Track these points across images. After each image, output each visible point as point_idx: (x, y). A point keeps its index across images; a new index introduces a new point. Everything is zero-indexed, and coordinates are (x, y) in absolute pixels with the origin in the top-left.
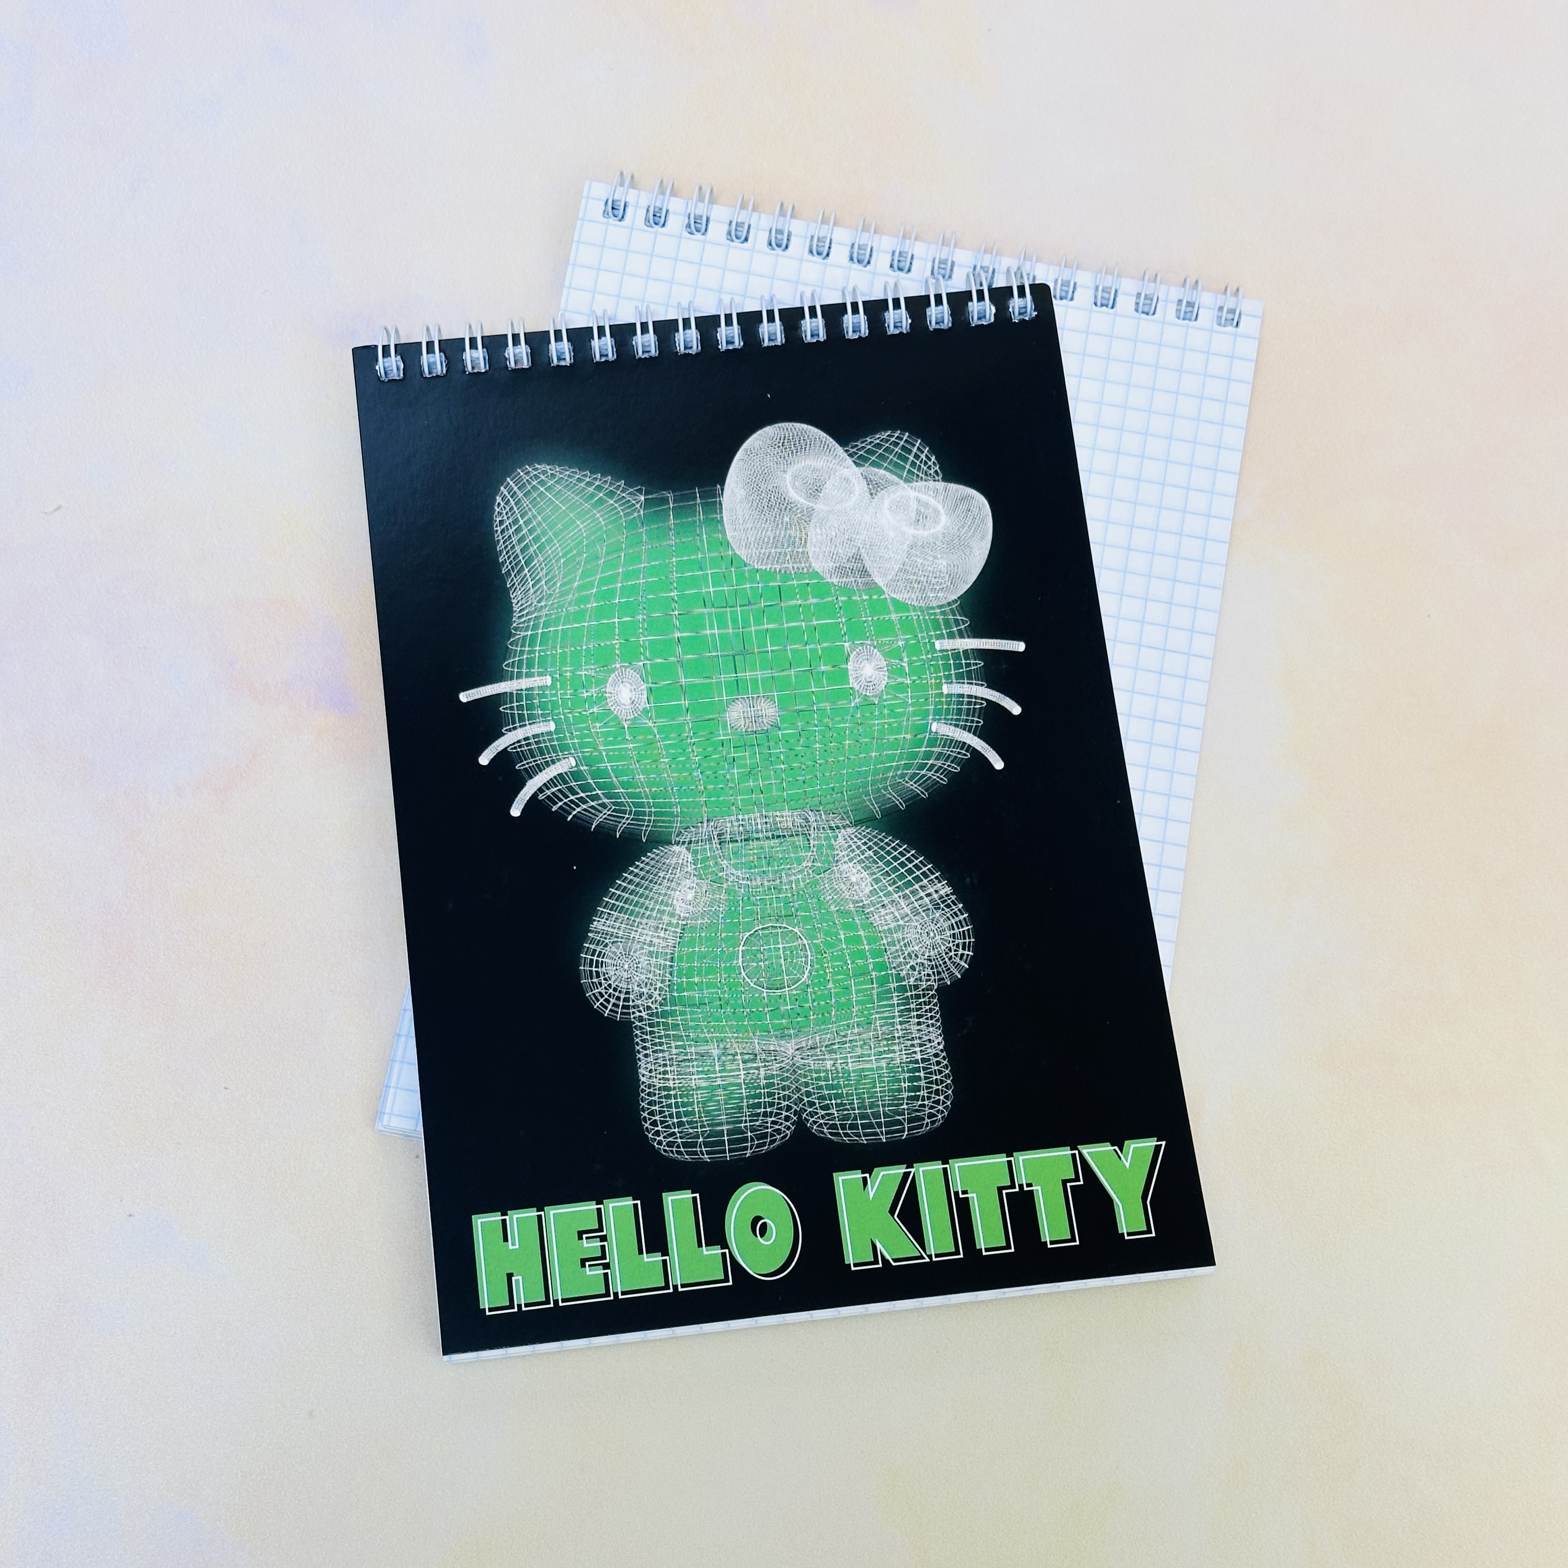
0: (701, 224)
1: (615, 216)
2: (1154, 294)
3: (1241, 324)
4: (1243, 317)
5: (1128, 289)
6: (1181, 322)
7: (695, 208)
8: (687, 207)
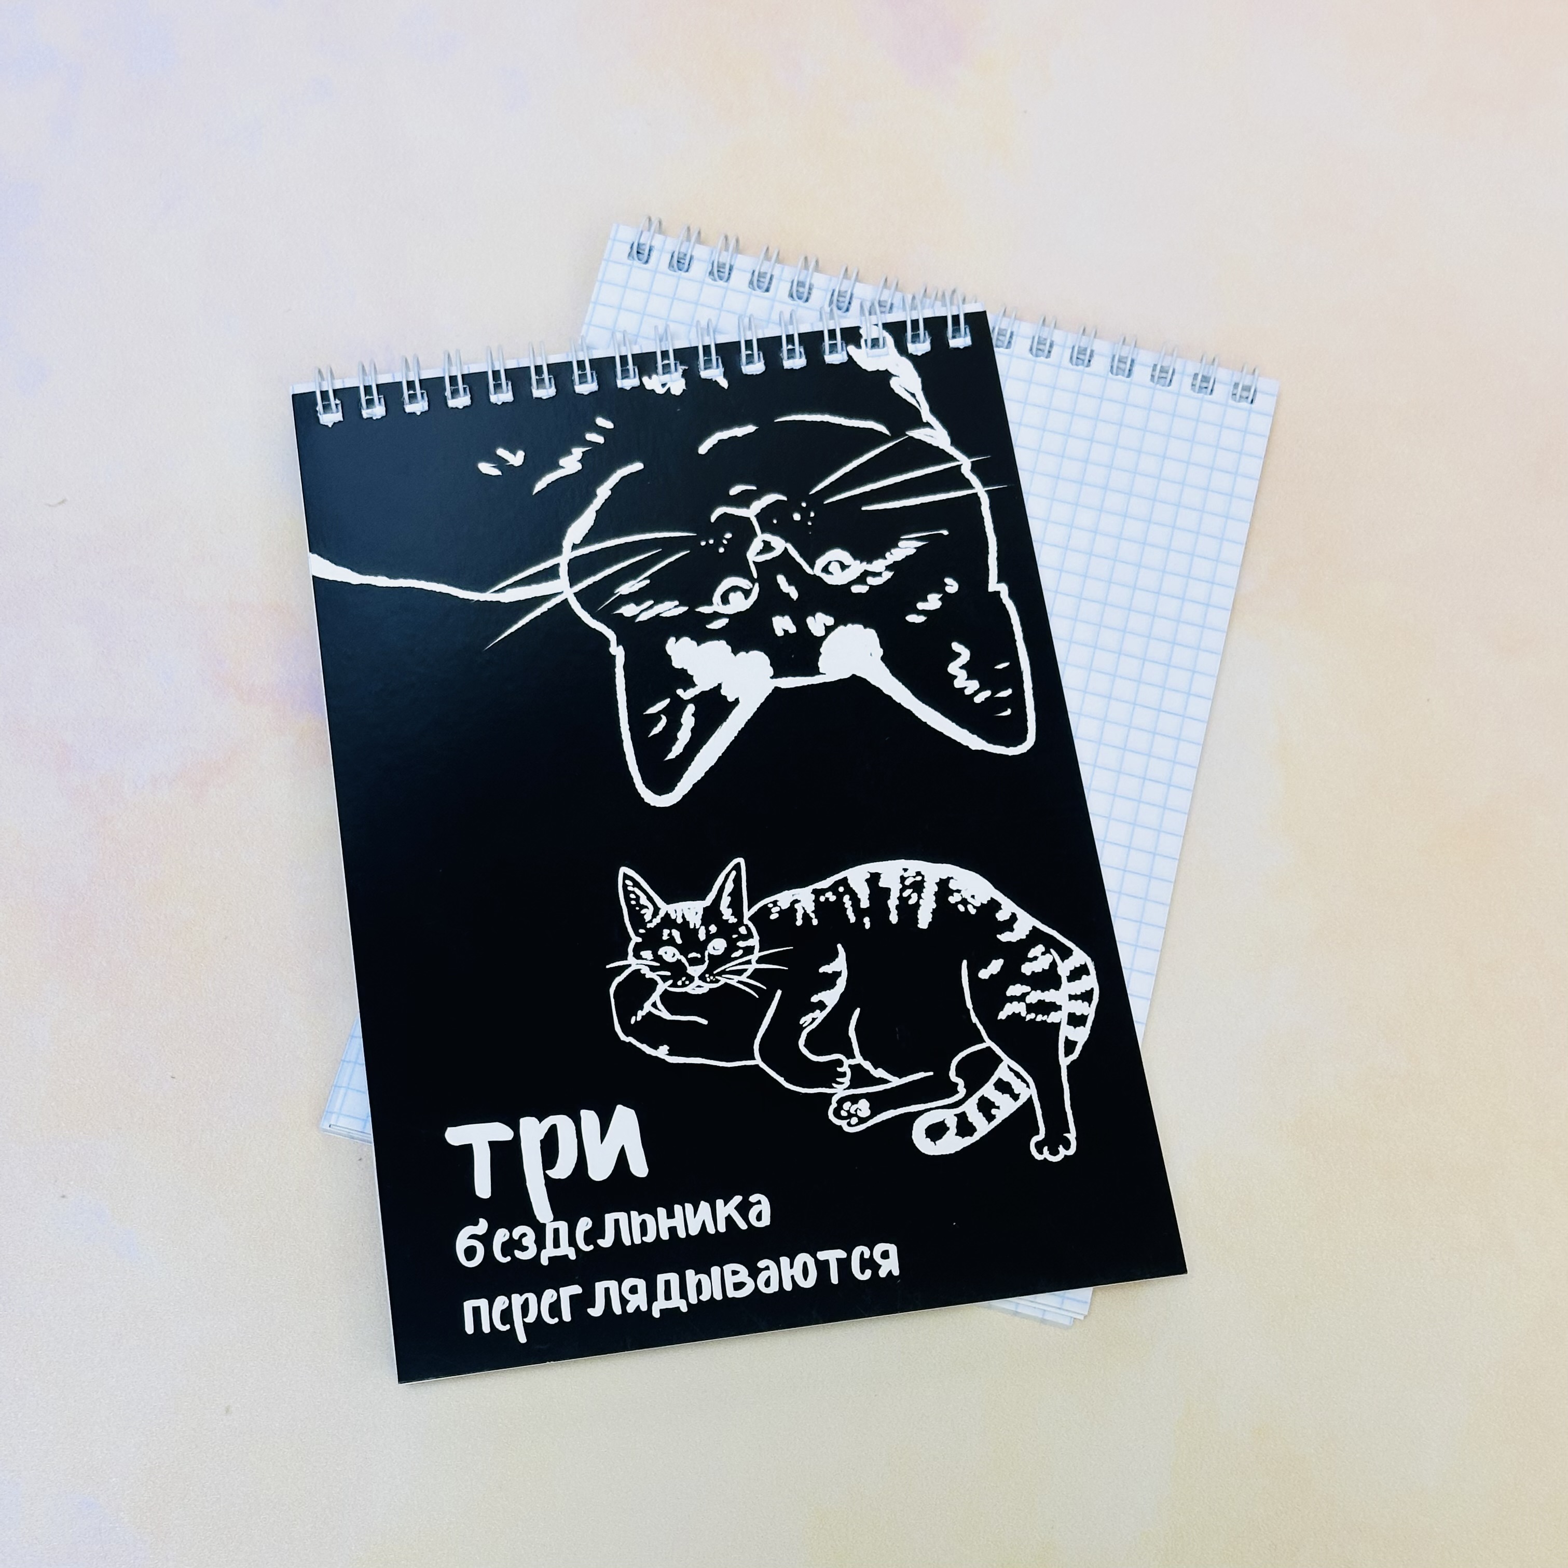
1: (639, 259)
2: (1169, 367)
3: (1255, 402)
4: (1258, 395)
5: (1145, 359)
6: (1196, 395)
7: (719, 255)
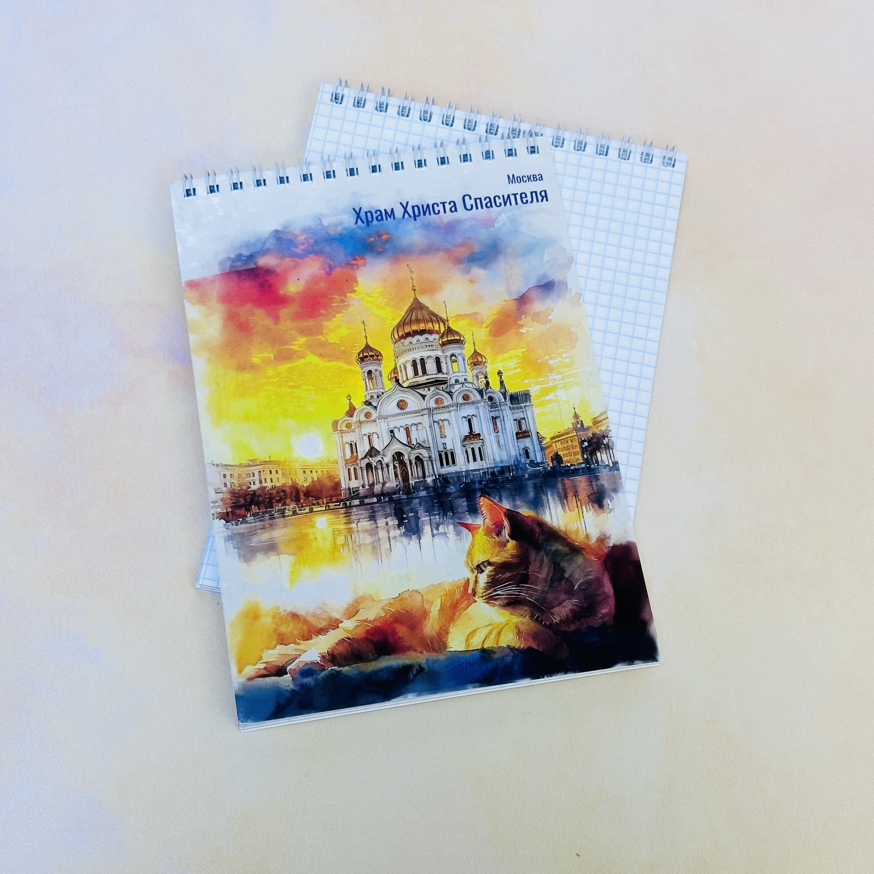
0: (383, 107)
8: (376, 98)
